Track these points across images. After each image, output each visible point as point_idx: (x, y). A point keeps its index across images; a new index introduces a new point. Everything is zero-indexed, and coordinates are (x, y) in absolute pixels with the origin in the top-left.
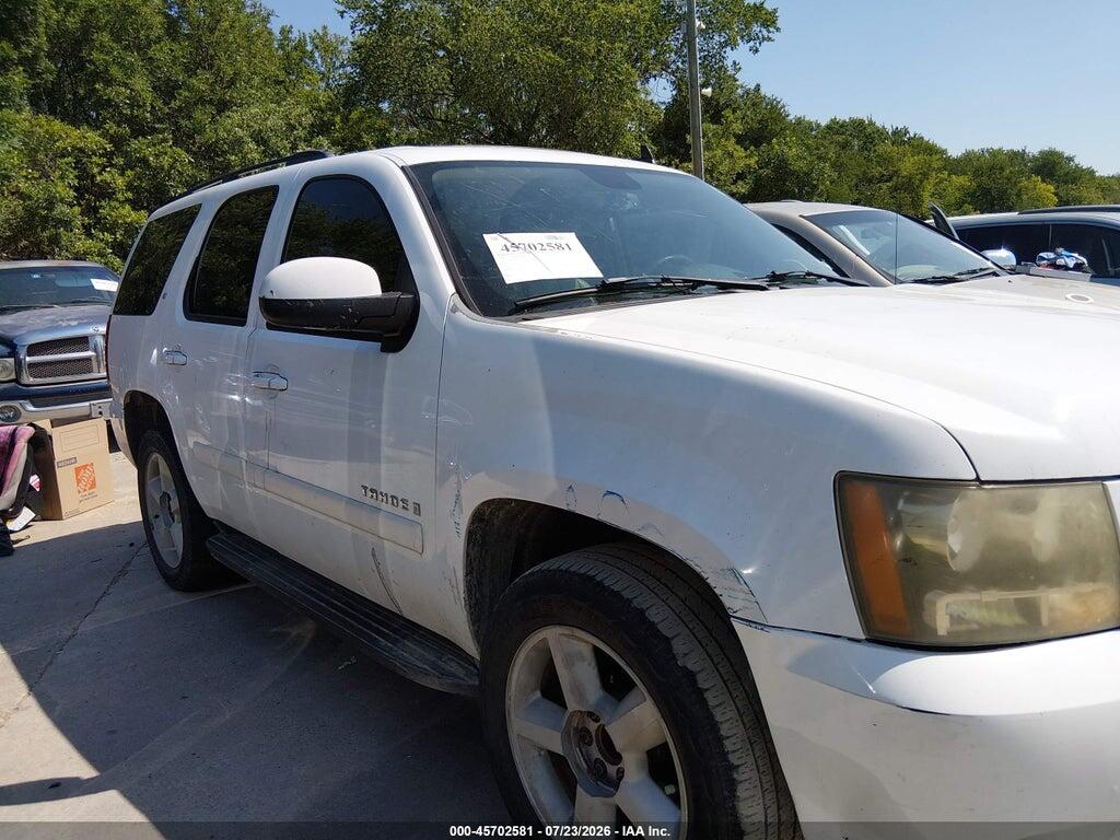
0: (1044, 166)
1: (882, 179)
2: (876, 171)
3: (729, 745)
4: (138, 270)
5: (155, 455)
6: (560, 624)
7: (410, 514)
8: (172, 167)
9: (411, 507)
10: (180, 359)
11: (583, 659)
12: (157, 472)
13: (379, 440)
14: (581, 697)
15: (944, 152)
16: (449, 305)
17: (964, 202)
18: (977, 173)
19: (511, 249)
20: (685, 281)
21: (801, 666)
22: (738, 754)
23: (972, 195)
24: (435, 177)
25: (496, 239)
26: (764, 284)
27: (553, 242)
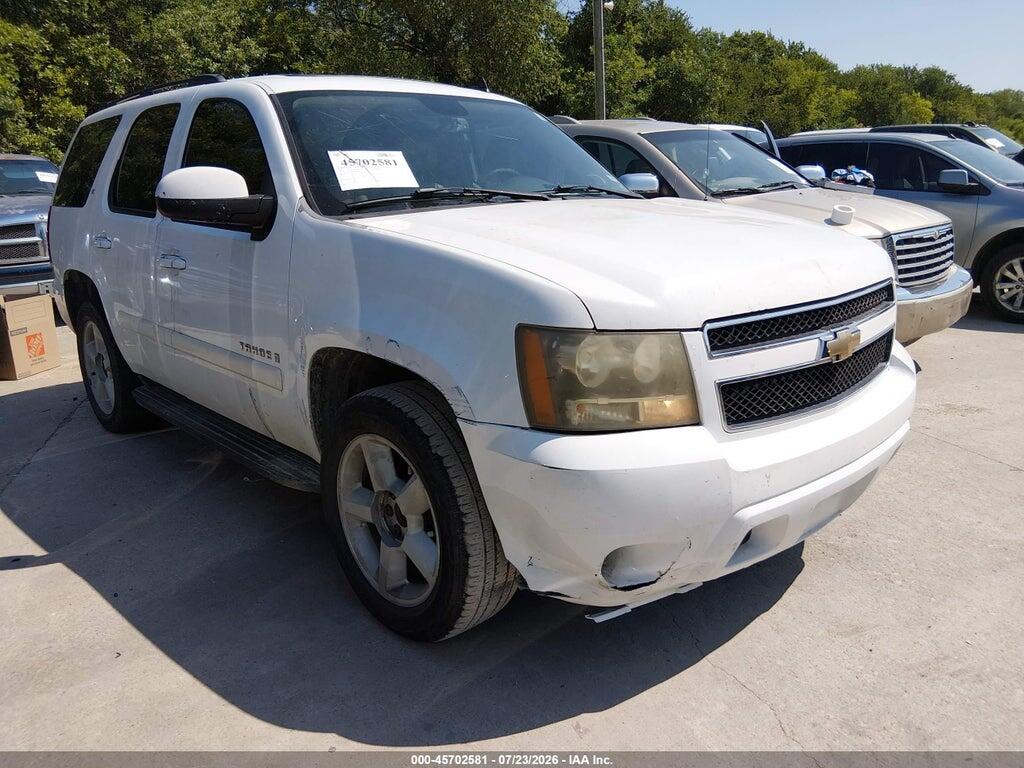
0: (927, 82)
1: (777, 92)
2: (772, 83)
3: (461, 501)
4: (76, 165)
5: (90, 323)
6: (368, 433)
7: (272, 362)
8: (110, 66)
9: (273, 356)
10: (106, 244)
11: (383, 457)
12: (92, 338)
13: (250, 308)
14: (381, 481)
15: (835, 67)
16: (297, 204)
17: (850, 114)
18: (863, 87)
19: (349, 164)
20: (482, 192)
21: (495, 446)
22: (467, 507)
23: (857, 109)
24: (296, 104)
25: (337, 155)
26: (545, 196)
27: (383, 158)
